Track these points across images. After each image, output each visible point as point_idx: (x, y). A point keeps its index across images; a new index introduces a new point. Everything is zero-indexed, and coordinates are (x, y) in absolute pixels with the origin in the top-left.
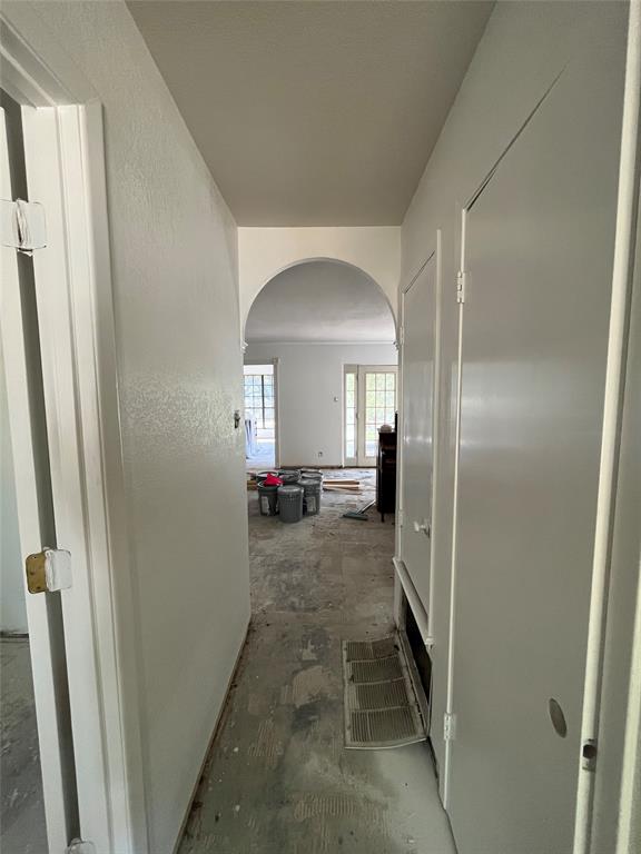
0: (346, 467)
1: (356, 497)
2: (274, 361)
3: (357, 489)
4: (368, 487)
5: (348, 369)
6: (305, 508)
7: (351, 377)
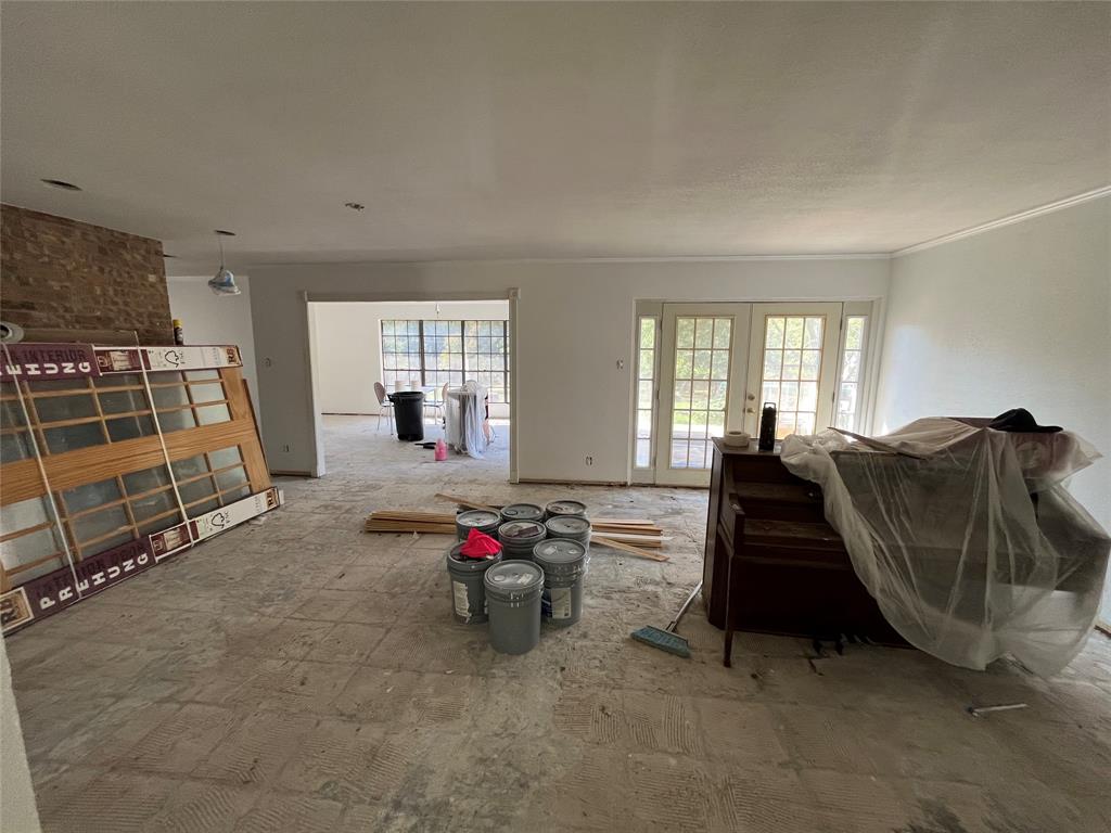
0: (634, 486)
1: (655, 570)
2: (509, 294)
3: (656, 546)
4: (680, 540)
5: (645, 309)
6: (546, 611)
7: (648, 326)
